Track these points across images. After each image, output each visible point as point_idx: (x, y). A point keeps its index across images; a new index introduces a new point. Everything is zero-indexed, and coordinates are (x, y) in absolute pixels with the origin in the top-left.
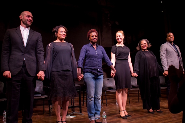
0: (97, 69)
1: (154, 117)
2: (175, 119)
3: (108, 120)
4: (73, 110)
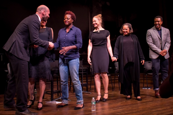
1: (147, 105)
2: (168, 107)
3: (97, 107)
4: (59, 95)
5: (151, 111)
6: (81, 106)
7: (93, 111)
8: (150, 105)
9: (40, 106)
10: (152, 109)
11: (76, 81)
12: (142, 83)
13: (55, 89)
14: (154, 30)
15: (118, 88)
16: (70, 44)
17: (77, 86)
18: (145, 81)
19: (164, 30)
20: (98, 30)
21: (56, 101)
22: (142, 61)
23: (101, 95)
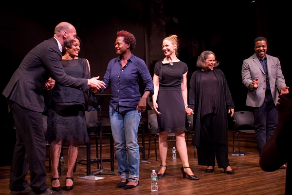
0: (118, 102)
1: (239, 181)
2: (273, 185)
3: (160, 184)
4: (100, 166)
5: (246, 191)
6: (135, 184)
7: (153, 192)
8: (245, 181)
9: (70, 183)
10: (248, 187)
11: (132, 144)
12: (230, 146)
13: (93, 157)
14: (254, 60)
15: (192, 154)
16: (128, 86)
17: (133, 151)
18: (236, 143)
19: (272, 60)
20: (170, 61)
21: (95, 175)
22: (229, 110)
23: (166, 166)
